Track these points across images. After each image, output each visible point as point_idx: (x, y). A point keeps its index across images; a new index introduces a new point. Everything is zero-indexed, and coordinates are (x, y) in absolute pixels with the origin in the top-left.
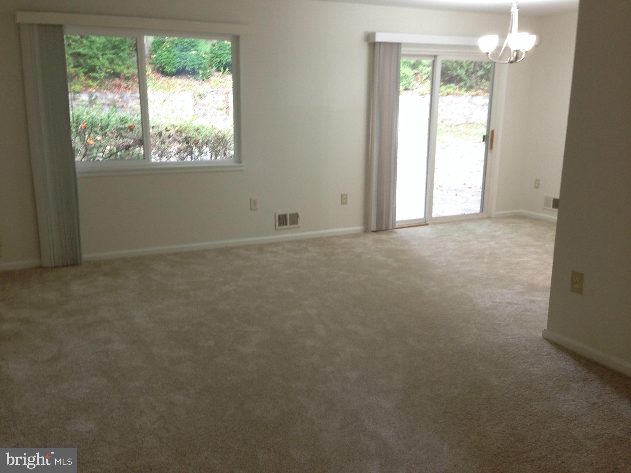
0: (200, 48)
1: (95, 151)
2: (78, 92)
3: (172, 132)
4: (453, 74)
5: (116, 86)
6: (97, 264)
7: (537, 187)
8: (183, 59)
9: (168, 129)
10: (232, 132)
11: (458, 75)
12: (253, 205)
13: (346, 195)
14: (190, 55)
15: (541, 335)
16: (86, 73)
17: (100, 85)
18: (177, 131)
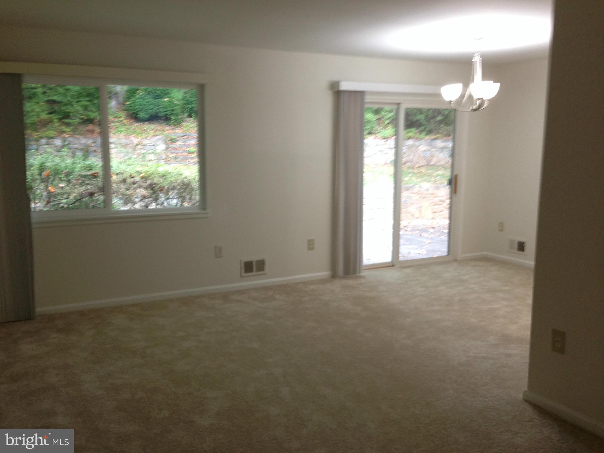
0: (172, 95)
1: (59, 197)
2: (52, 138)
3: (137, 179)
4: (413, 120)
5: (89, 131)
6: (50, 318)
7: (501, 230)
8: (156, 106)
9: (133, 175)
10: (197, 178)
11: (418, 121)
12: (218, 252)
13: (313, 240)
14: (162, 102)
15: (521, 396)
16: (60, 119)
17: (74, 131)
18: (142, 178)
